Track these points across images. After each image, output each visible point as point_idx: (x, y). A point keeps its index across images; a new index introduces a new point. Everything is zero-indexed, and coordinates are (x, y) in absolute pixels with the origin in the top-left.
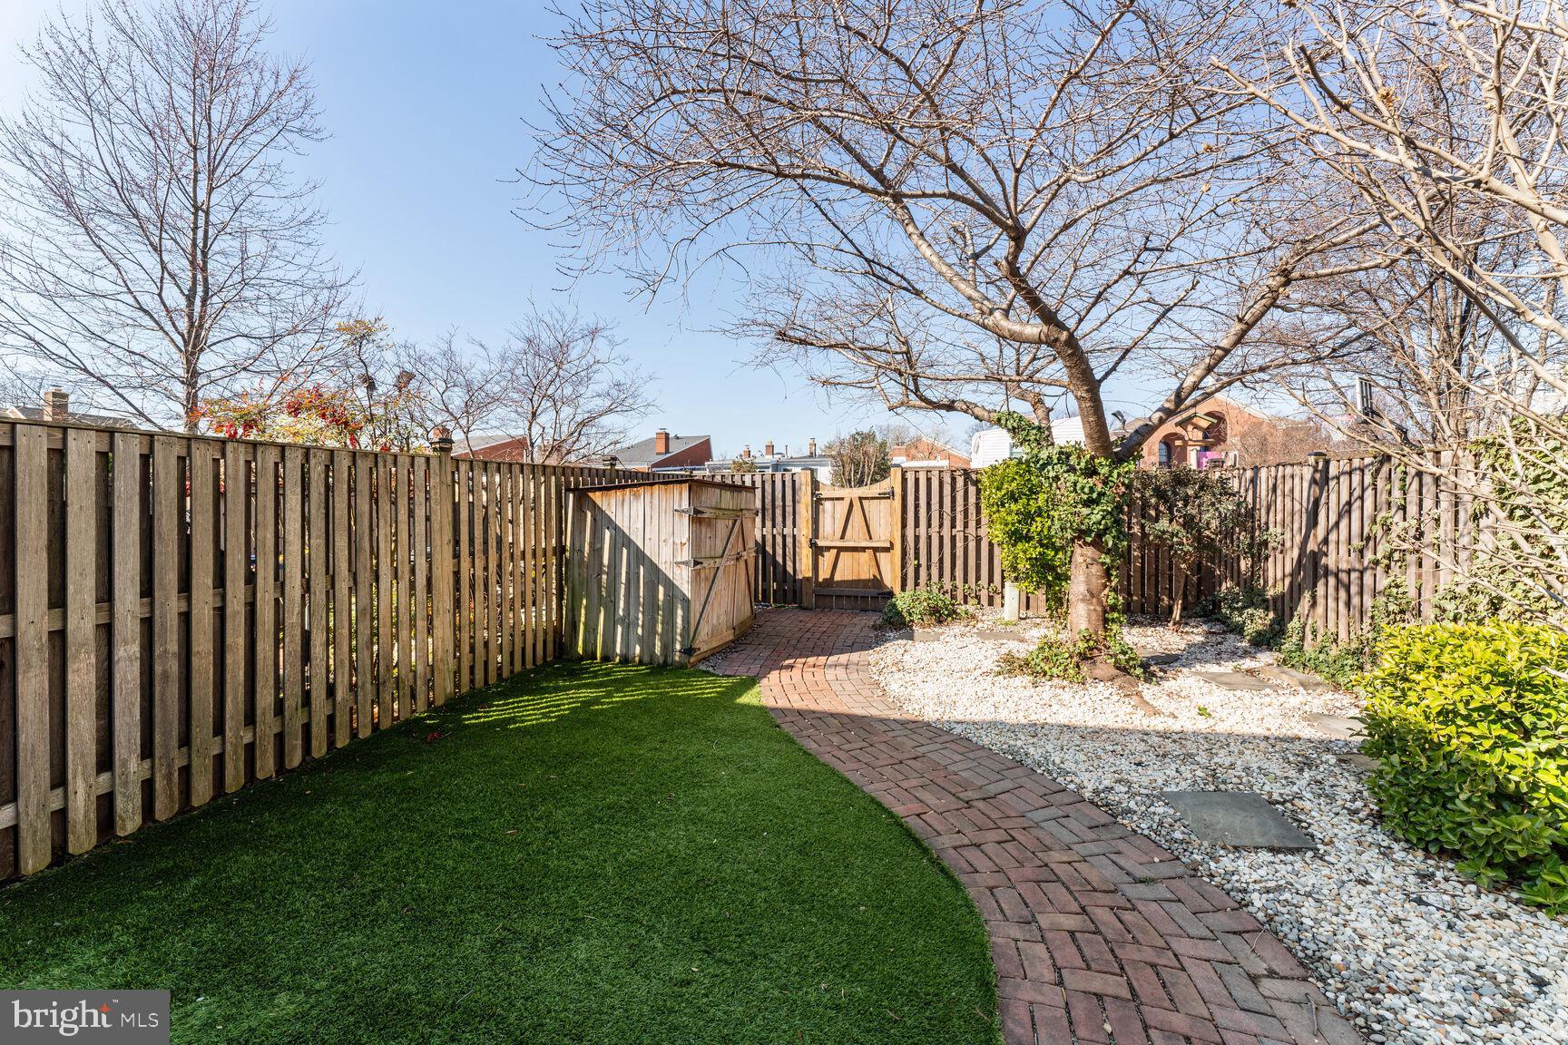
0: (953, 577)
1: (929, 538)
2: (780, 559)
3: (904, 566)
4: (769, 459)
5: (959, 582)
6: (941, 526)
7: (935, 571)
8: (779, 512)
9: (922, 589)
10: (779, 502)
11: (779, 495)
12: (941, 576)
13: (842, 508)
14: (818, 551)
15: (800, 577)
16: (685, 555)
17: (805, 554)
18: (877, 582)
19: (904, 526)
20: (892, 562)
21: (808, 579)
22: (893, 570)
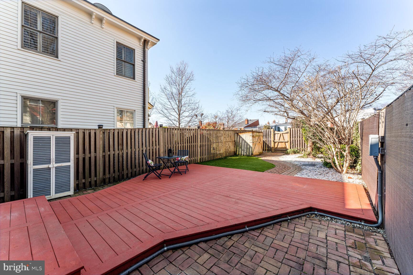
0: (300, 147)
1: (295, 140)
2: (268, 144)
4: (274, 124)
5: (301, 148)
6: (297, 138)
7: (296, 146)
8: (268, 136)
9: (294, 149)
10: (268, 134)
11: (268, 133)
12: (298, 147)
13: (279, 135)
14: (275, 143)
15: (271, 147)
17: (272, 143)
18: (286, 148)
21: (273, 147)
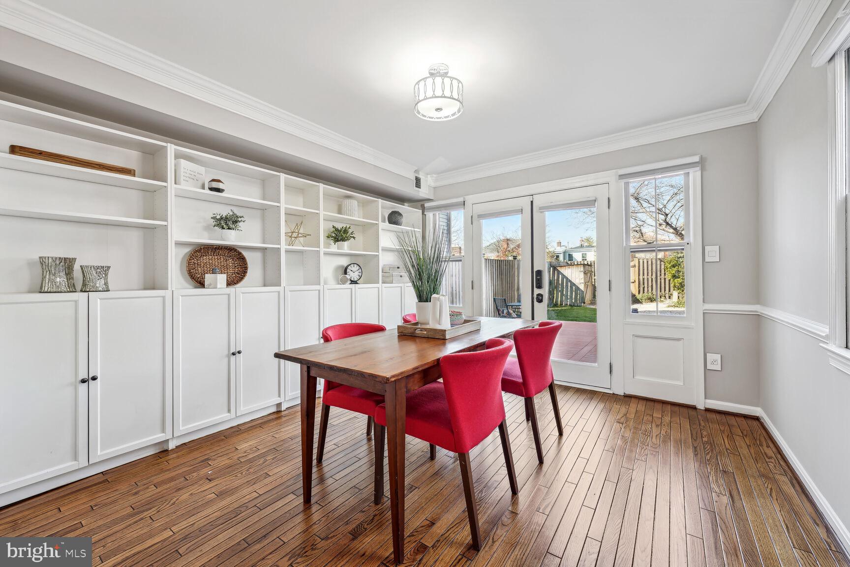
0: (656, 290)
1: (648, 279)
3: (639, 287)
5: (658, 292)
6: (652, 275)
7: (650, 289)
9: (646, 294)
12: (652, 290)
16: (583, 281)
19: (639, 275)
20: (635, 287)
22: (635, 288)
